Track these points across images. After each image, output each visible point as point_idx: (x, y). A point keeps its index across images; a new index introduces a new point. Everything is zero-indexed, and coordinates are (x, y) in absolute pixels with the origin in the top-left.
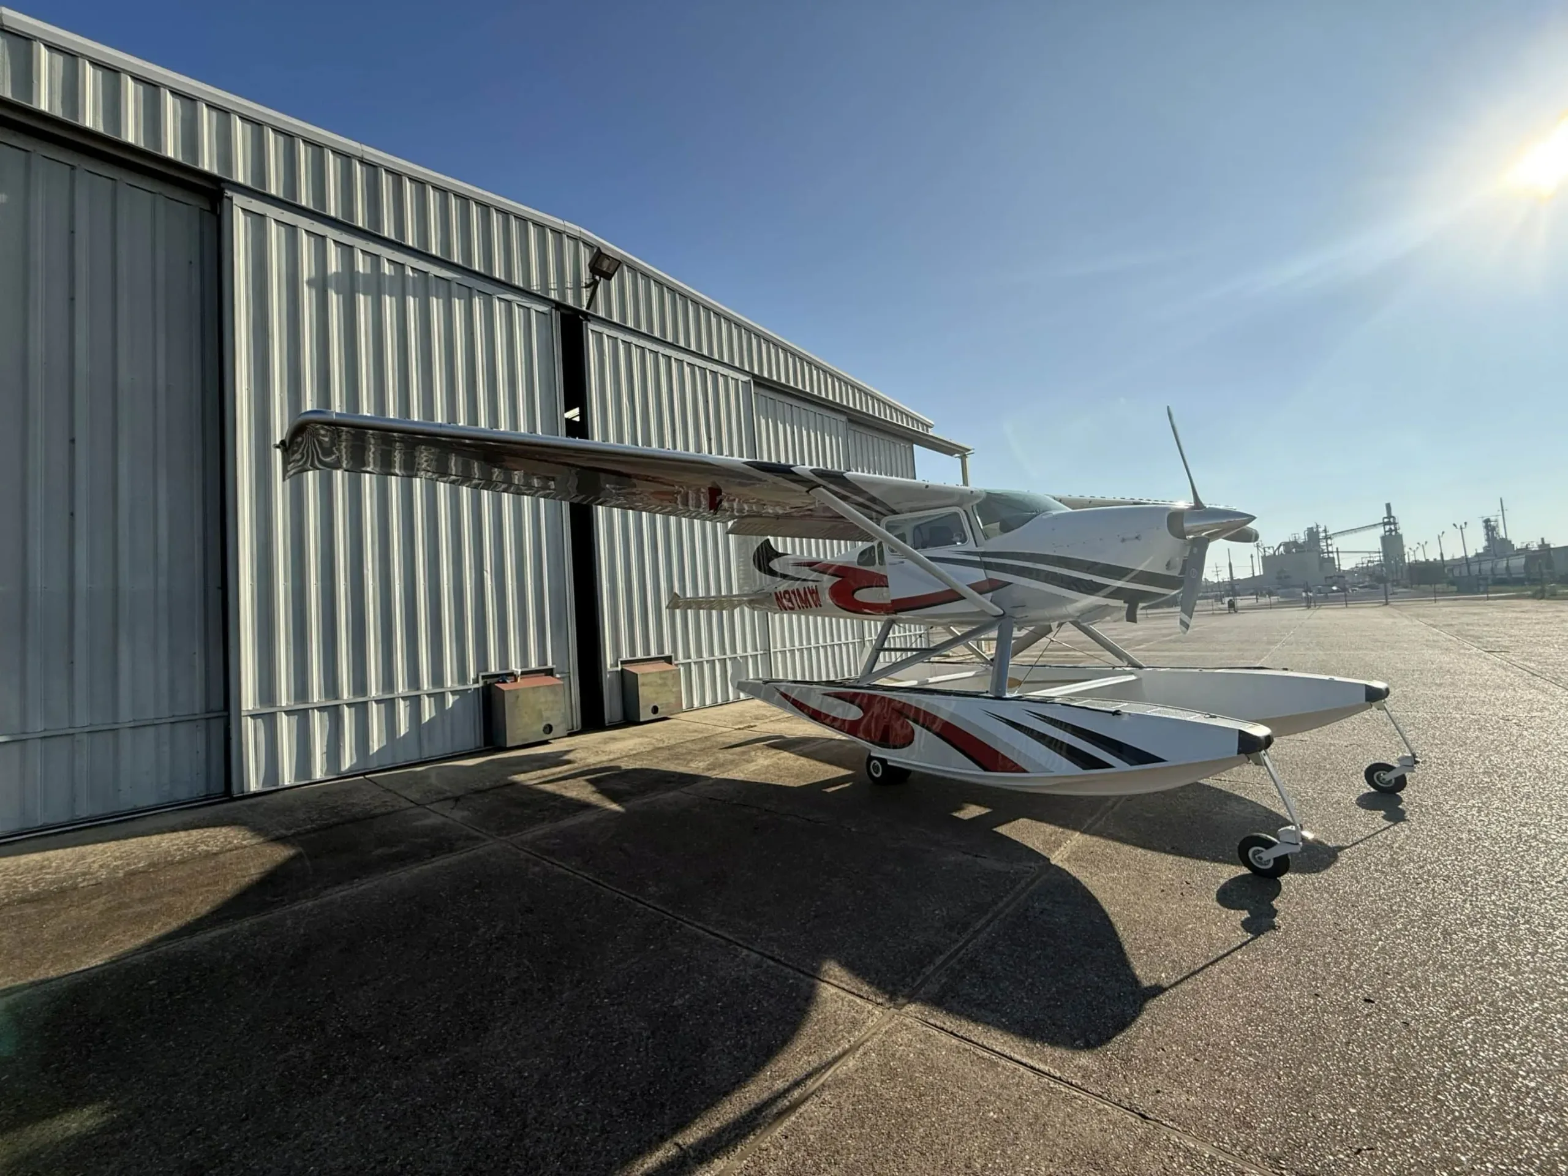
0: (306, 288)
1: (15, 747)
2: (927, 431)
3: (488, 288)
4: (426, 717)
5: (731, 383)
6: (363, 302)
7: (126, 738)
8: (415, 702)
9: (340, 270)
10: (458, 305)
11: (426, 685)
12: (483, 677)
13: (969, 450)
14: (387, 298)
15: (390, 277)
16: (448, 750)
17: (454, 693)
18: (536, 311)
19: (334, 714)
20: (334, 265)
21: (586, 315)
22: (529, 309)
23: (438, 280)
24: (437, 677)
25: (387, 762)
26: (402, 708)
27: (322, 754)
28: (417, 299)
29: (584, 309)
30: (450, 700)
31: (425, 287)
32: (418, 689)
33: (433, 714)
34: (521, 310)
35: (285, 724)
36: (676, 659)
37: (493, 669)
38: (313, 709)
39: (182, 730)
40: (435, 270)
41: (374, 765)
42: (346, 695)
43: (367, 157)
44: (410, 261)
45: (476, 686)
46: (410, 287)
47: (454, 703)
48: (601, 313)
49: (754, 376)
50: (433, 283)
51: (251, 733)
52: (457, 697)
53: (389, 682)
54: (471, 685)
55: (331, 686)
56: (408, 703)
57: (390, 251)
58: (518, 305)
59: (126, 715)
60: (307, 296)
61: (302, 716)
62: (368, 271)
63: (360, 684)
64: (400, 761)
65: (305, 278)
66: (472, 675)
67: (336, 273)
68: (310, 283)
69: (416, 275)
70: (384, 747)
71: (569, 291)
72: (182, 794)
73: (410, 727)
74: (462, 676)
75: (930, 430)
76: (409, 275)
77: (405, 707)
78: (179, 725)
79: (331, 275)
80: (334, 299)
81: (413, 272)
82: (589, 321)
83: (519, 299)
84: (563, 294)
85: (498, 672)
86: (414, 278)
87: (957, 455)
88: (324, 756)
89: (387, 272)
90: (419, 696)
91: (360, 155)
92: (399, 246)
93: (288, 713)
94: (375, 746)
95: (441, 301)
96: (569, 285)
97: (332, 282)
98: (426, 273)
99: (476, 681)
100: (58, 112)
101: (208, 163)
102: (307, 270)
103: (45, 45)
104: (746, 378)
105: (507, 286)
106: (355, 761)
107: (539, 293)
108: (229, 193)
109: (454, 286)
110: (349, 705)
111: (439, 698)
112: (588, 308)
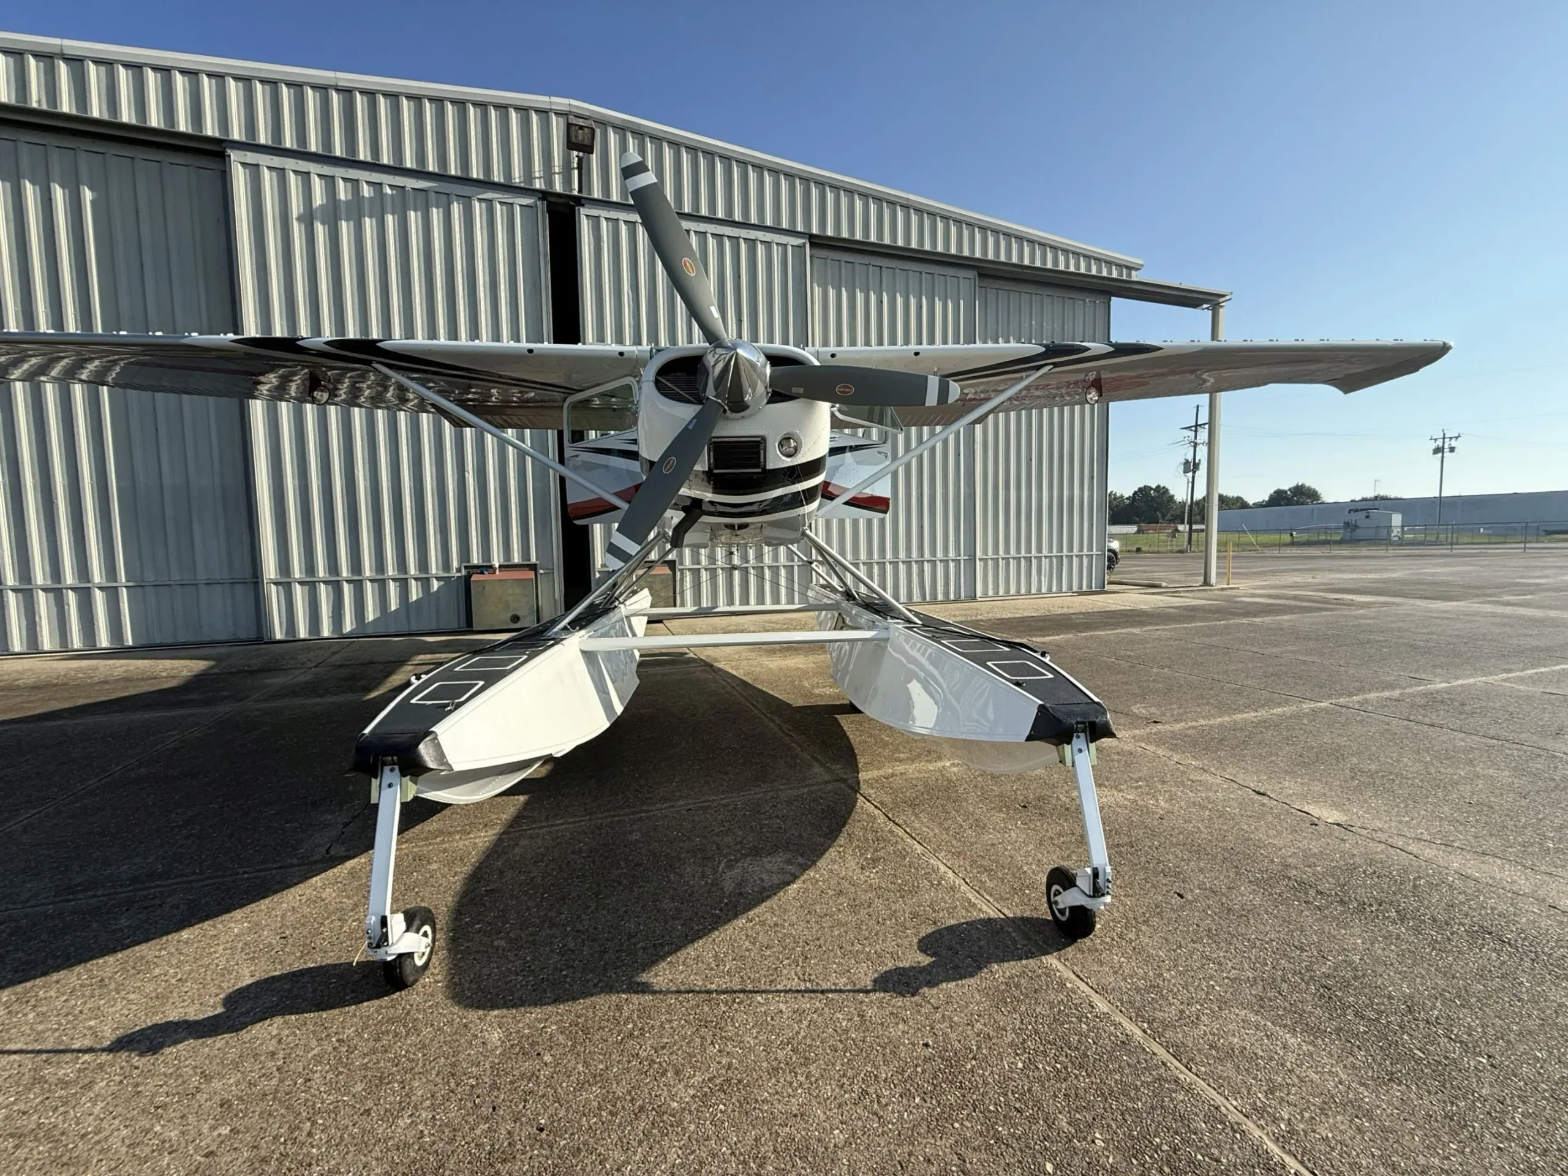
0: (296, 224)
1: (140, 590)
2: (1129, 275)
3: (466, 190)
4: (414, 598)
5: (776, 251)
6: (345, 228)
7: (203, 590)
8: (403, 584)
9: (325, 201)
10: (436, 214)
11: (413, 570)
12: (466, 567)
13: (1224, 296)
14: (367, 220)
15: (370, 198)
16: (434, 627)
17: (438, 579)
18: (520, 205)
19: (336, 587)
20: (319, 198)
21: (579, 201)
22: (512, 204)
23: (418, 193)
24: (423, 564)
25: (382, 630)
26: (393, 588)
27: (329, 618)
28: (396, 216)
29: (575, 193)
30: (435, 585)
31: (403, 202)
32: (406, 573)
33: (421, 595)
34: (504, 208)
35: (298, 591)
36: (681, 564)
37: (476, 560)
38: (319, 582)
39: (239, 588)
40: (411, 183)
41: (370, 631)
42: (345, 573)
43: (341, 84)
44: (386, 179)
45: (459, 574)
46: (389, 205)
47: (439, 588)
48: (597, 194)
49: (811, 237)
50: (411, 196)
51: (274, 596)
52: (442, 583)
53: (380, 566)
54: (454, 573)
55: (333, 565)
56: (398, 584)
57: (368, 173)
58: (500, 202)
59: (202, 576)
60: (297, 230)
61: (311, 586)
62: (350, 197)
63: (356, 565)
64: (392, 631)
65: (295, 214)
66: (455, 564)
67: (322, 206)
68: (298, 219)
69: (394, 192)
70: (378, 618)
71: (557, 176)
72: (243, 635)
73: (400, 604)
74: (446, 564)
75: (1133, 273)
76: (387, 194)
77: (395, 587)
78: (237, 585)
79: (317, 208)
80: (320, 229)
81: (392, 189)
82: (583, 205)
83: (501, 196)
84: (550, 181)
85: (481, 563)
86: (392, 195)
87: (1205, 306)
88: (331, 619)
89: (366, 194)
90: (406, 579)
91: (334, 84)
92: (374, 166)
93: (301, 583)
94: (370, 616)
95: (419, 213)
96: (557, 170)
97: (319, 214)
98: (403, 188)
99: (459, 570)
100: (106, 117)
101: (210, 129)
102: (296, 208)
103: (92, 61)
104: (799, 241)
105: (487, 184)
106: (354, 626)
107: (522, 185)
108: (229, 151)
109: (432, 196)
110: (348, 581)
111: (425, 582)
112: (580, 191)
